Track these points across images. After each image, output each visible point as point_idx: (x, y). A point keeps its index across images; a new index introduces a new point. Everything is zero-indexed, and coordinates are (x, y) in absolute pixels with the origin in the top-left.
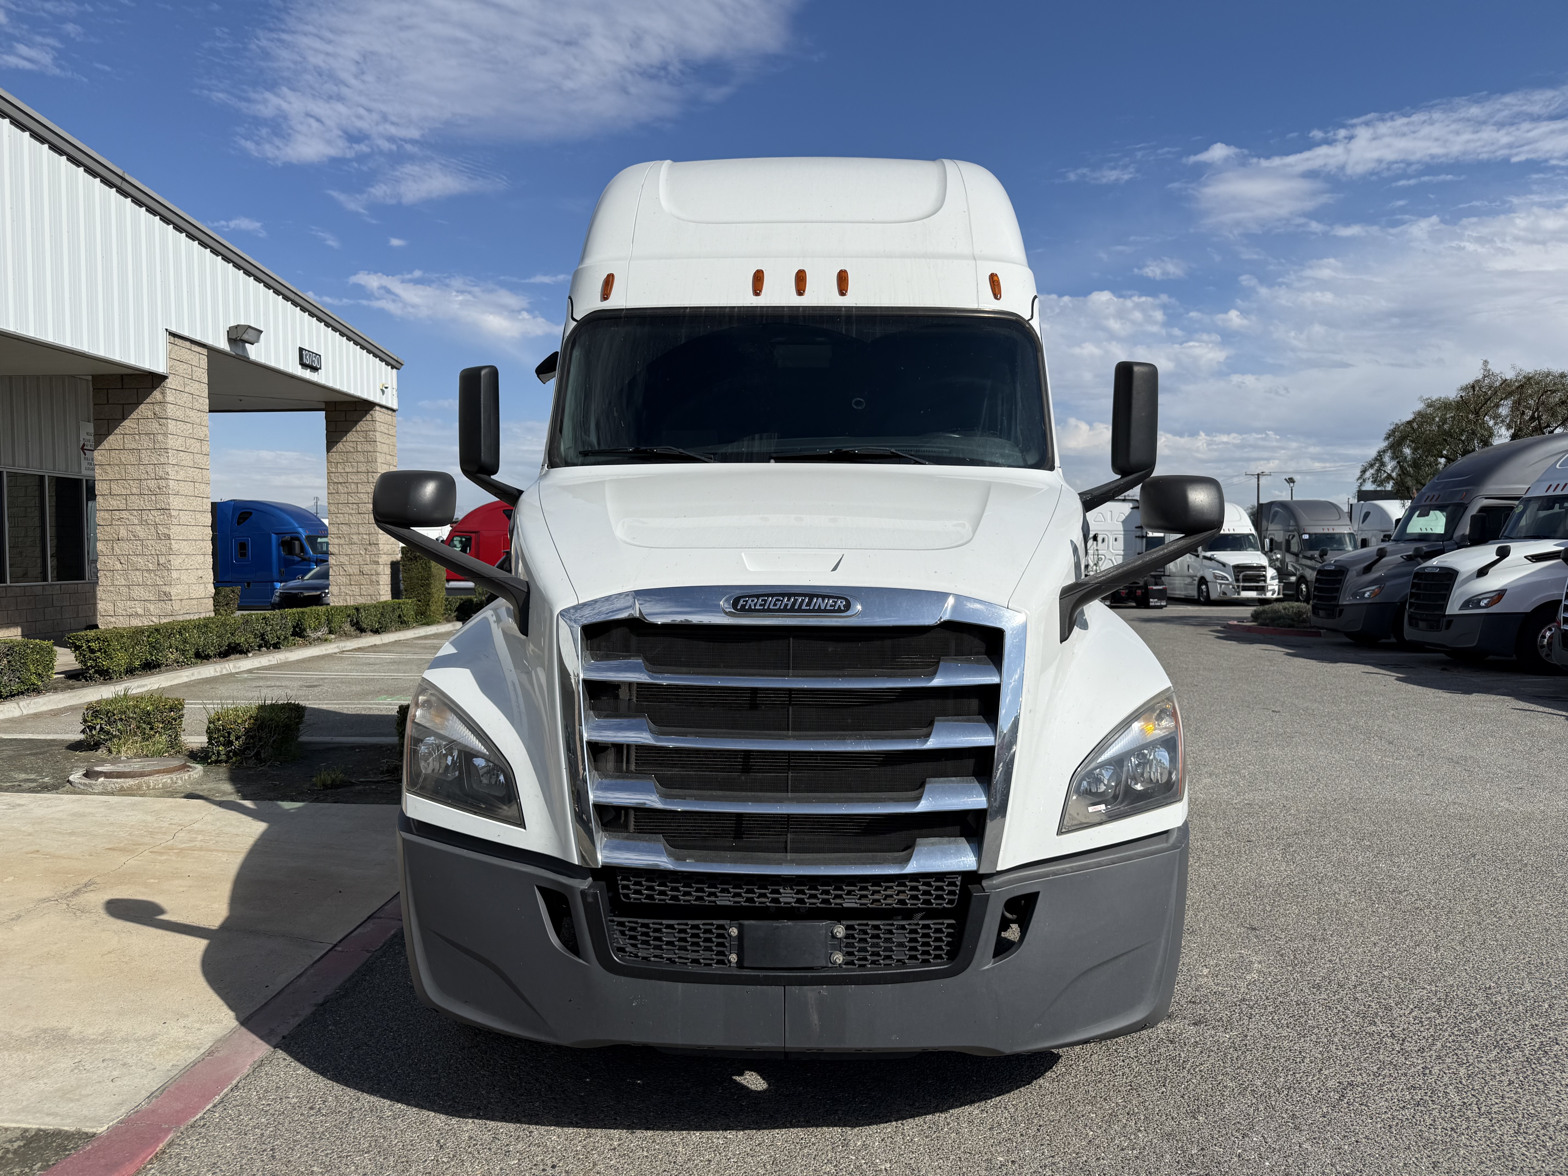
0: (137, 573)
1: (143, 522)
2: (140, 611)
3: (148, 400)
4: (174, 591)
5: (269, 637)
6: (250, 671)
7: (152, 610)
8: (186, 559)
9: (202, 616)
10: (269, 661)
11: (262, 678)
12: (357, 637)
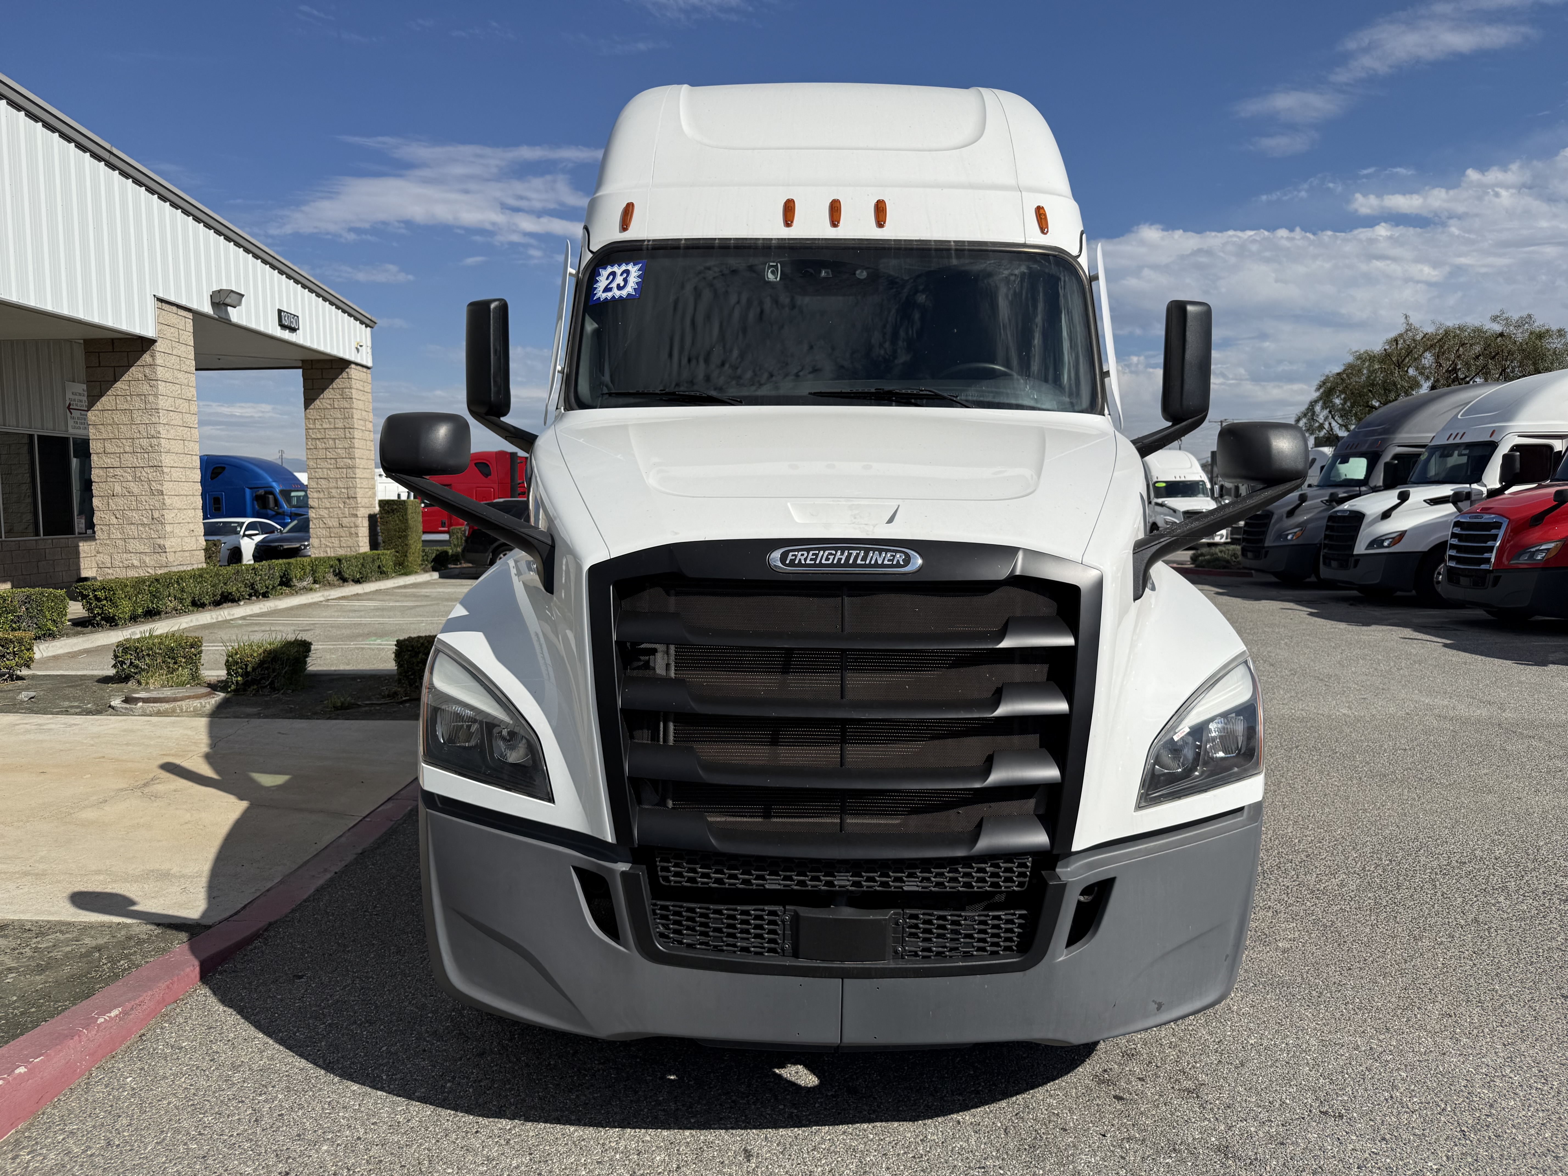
0: (132, 527)
1: (137, 479)
2: (136, 563)
3: (138, 363)
4: (168, 544)
5: (258, 587)
6: (243, 618)
7: (147, 562)
8: (179, 514)
9: (195, 567)
10: (260, 608)
11: (256, 624)
12: (340, 586)
